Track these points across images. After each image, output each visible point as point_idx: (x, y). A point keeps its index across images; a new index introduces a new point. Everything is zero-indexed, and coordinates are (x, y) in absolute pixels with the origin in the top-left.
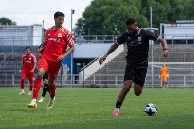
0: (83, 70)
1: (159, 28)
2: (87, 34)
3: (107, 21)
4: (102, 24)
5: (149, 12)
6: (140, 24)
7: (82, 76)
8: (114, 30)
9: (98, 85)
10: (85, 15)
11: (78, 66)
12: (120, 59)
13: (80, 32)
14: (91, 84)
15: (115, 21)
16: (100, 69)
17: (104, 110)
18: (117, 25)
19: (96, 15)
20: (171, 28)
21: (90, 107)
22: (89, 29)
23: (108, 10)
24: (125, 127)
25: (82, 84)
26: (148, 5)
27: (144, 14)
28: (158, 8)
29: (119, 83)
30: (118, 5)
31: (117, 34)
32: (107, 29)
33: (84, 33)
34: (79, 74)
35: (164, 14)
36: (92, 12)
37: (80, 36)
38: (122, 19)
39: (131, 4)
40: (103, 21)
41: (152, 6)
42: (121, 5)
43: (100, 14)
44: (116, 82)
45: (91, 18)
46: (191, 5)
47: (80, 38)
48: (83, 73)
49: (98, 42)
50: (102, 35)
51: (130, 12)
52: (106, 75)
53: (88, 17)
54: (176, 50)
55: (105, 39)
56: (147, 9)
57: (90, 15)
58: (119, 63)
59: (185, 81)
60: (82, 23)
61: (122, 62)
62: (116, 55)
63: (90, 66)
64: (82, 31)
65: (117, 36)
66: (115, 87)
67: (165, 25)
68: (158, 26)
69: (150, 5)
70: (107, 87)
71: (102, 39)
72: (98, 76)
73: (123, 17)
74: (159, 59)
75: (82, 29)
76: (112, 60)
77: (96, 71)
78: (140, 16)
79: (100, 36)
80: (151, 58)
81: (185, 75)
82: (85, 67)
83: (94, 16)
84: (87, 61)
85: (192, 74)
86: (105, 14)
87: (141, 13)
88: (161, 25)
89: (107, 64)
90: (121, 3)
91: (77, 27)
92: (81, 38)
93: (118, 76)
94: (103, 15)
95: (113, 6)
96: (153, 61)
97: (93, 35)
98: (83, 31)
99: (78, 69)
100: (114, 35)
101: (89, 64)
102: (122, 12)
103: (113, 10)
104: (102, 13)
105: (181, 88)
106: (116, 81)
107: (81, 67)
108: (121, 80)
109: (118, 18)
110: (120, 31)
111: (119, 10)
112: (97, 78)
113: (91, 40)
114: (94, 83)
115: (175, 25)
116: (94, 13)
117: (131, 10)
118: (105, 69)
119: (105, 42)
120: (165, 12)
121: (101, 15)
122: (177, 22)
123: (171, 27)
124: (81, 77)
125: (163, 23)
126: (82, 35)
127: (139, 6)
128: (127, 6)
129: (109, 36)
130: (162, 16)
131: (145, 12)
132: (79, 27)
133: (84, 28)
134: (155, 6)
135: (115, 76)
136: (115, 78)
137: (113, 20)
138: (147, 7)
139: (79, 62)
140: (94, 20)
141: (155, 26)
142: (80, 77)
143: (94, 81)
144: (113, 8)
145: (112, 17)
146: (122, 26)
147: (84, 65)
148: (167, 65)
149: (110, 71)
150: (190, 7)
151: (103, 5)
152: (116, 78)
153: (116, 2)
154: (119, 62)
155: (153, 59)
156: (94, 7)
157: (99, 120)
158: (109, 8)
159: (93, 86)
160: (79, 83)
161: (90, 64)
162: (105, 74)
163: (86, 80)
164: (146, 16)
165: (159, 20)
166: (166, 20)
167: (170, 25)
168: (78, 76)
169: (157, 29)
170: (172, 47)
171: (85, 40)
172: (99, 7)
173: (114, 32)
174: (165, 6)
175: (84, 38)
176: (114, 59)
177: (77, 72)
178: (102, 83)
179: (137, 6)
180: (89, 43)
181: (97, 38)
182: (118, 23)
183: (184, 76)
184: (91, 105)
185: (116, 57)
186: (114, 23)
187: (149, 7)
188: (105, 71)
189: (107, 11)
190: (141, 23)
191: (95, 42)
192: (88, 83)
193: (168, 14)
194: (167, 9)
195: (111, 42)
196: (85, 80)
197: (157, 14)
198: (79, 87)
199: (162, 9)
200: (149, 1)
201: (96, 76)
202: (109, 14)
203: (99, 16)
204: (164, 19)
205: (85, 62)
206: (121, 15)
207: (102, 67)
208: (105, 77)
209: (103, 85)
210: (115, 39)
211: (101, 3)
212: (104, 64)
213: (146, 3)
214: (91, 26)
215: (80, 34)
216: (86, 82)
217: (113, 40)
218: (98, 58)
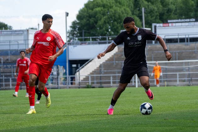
0: (79, 71)
1: (151, 28)
2: (81, 35)
3: (100, 23)
4: (96, 26)
5: (141, 13)
7: (78, 77)
8: (108, 31)
9: (93, 85)
10: (79, 17)
11: (74, 67)
12: (115, 60)
13: (74, 34)
14: (87, 85)
15: (108, 23)
16: (95, 70)
17: (100, 109)
18: (110, 26)
19: (90, 17)
20: (164, 27)
21: (86, 107)
22: (83, 31)
23: (102, 12)
24: (121, 125)
25: (78, 84)
26: (140, 6)
27: (136, 15)
28: (150, 9)
29: (114, 83)
30: (111, 7)
31: (110, 35)
32: (101, 30)
33: (79, 35)
34: (74, 75)
35: (156, 14)
36: (85, 14)
37: (75, 38)
38: (115, 20)
39: (124, 5)
40: (96, 23)
41: (144, 7)
42: (114, 6)
44: (111, 82)
45: (85, 20)
46: (182, 5)
47: (75, 40)
48: (79, 74)
49: (93, 44)
50: (96, 36)
51: (123, 13)
52: (101, 75)
53: (82, 19)
55: (99, 40)
56: (139, 10)
57: (84, 17)
58: (113, 63)
59: (178, 79)
60: (77, 25)
61: (117, 62)
62: (111, 56)
63: (85, 67)
64: (76, 33)
65: (111, 37)
66: (110, 87)
67: (158, 25)
68: (150, 26)
69: (142, 6)
70: (102, 87)
71: (96, 40)
72: (94, 77)
73: (116, 18)
74: (153, 58)
75: (76, 31)
76: (106, 61)
77: (91, 71)
78: (133, 16)
79: (95, 37)
81: (178, 73)
82: (80, 68)
83: (88, 18)
84: (82, 62)
85: (185, 72)
86: (98, 15)
87: (133, 14)
88: (154, 25)
89: (102, 64)
90: (114, 4)
91: (71, 29)
92: (76, 40)
93: (113, 76)
94: (96, 17)
95: (106, 8)
97: (87, 36)
98: (78, 33)
99: (74, 70)
100: (108, 36)
101: (84, 65)
102: (115, 13)
103: (106, 12)
104: (96, 15)
105: (175, 86)
106: (111, 81)
107: (77, 68)
108: (116, 80)
109: (111, 19)
110: (113, 32)
111: (112, 11)
112: (93, 78)
113: (85, 42)
114: (90, 84)
115: (167, 25)
116: (88, 15)
117: (124, 11)
118: (100, 70)
119: (100, 43)
120: (157, 12)
121: (94, 17)
122: (169, 21)
123: (163, 26)
125: (155, 22)
127: (132, 7)
128: (120, 7)
129: (103, 37)
130: (154, 16)
131: (138, 12)
132: (73, 30)
133: (78, 30)
134: (147, 7)
135: (110, 76)
136: (110, 78)
137: (107, 21)
138: (139, 8)
139: (74, 64)
140: (88, 22)
141: (147, 26)
142: (76, 79)
143: (90, 81)
144: (106, 10)
145: (105, 19)
146: (115, 27)
147: (79, 66)
148: (160, 64)
149: (105, 71)
150: (181, 7)
151: (96, 7)
153: (109, 4)
154: (114, 62)
156: (87, 10)
157: (96, 119)
158: (102, 10)
159: (89, 87)
160: (75, 84)
162: (100, 74)
163: (82, 80)
164: (138, 17)
165: (151, 21)
166: (158, 20)
167: (161, 25)
168: (74, 78)
169: (149, 29)
171: (79, 42)
172: (92, 9)
173: (108, 33)
174: (157, 7)
175: (79, 39)
176: (108, 59)
177: (73, 74)
178: (97, 83)
179: (129, 7)
180: (83, 44)
181: (91, 40)
182: (111, 24)
183: (176, 74)
184: (87, 105)
185: (110, 58)
186: (107, 24)
187: (141, 8)
188: (100, 72)
189: (100, 13)
191: (89, 44)
192: (84, 83)
193: (160, 14)
194: (158, 9)
195: (105, 43)
196: (80, 81)
197: (149, 15)
198: (75, 88)
199: (154, 10)
200: (141, 2)
201: (91, 77)
202: (102, 16)
203: (92, 18)
204: (156, 19)
205: (80, 64)
206: (114, 16)
207: (97, 68)
208: (101, 78)
209: (99, 85)
210: (109, 40)
211: (94, 5)
212: (99, 65)
213: (138, 4)
214: (85, 28)
215: (75, 36)
216: (82, 82)
217: (107, 41)
218: (93, 60)
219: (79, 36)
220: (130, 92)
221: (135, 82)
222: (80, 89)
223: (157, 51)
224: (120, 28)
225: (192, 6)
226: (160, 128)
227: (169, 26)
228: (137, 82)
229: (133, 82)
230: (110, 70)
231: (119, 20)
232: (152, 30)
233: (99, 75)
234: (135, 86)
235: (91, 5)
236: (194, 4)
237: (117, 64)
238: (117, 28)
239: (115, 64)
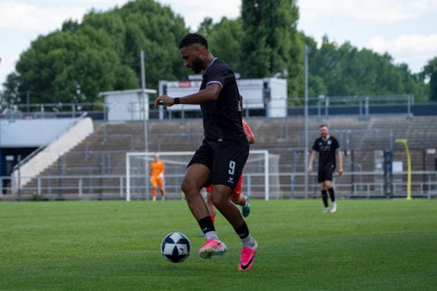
0: (18, 168)
1: (157, 89)
2: (24, 101)
3: (60, 78)
4: (52, 83)
5: (138, 60)
6: (123, 83)
7: (17, 180)
8: (74, 92)
9: (46, 196)
10: (21, 66)
11: (10, 161)
12: (87, 148)
13: (11, 97)
14: (33, 195)
15: (76, 78)
16: (49, 167)
17: (57, 241)
18: (79, 84)
19: (41, 66)
20: (180, 89)
22: (28, 93)
23: (64, 57)
25: (16, 194)
26: (137, 48)
27: (129, 64)
28: (155, 53)
29: (85, 191)
30: (82, 49)
31: (80, 101)
32: (63, 92)
33: (19, 100)
34: (10, 175)
35: (166, 63)
36: (33, 60)
37: (11, 105)
38: (89, 74)
39: (105, 46)
40: (53, 77)
41: (143, 50)
42: (88, 47)
43: (49, 64)
44: (80, 191)
45: (31, 73)
47: (11, 110)
48: (19, 174)
49: (46, 117)
50: (51, 102)
51: (104, 61)
52: (62, 177)
53: (27, 71)
54: (188, 130)
55: (57, 110)
56: (134, 55)
57: (30, 67)
58: (85, 154)
60: (15, 82)
61: (91, 152)
62: (80, 141)
63: (31, 161)
64: (14, 96)
65: (81, 106)
66: (78, 199)
67: (169, 84)
68: (155, 86)
69: (140, 48)
70: (63, 200)
71: (52, 111)
72: (46, 180)
73: (90, 70)
74: (159, 147)
75: (14, 93)
76: (71, 150)
77: (42, 170)
78: (122, 67)
79: (50, 105)
80: (144, 145)
82: (22, 162)
83: (37, 69)
84: (25, 152)
86: (57, 64)
87: (123, 63)
88: (162, 83)
89: (63, 156)
90: (87, 44)
91: (6, 89)
92: (13, 109)
93: (83, 179)
94: (54, 66)
95: (72, 50)
96: (147, 150)
97: (37, 103)
98: (17, 96)
99: (9, 167)
100: (74, 102)
101: (28, 157)
102: (89, 61)
103: (71, 57)
104: (52, 63)
106: (80, 188)
107: (15, 162)
108: (89, 186)
109: (81, 71)
110: (85, 95)
111: (82, 57)
112: (45, 182)
113: (32, 113)
114: (39, 193)
115: (187, 84)
116: (37, 62)
117: (106, 57)
119: (59, 116)
120: (167, 60)
121: (50, 67)
122: (191, 77)
123: (180, 87)
124: (15, 181)
125: (165, 79)
126: (15, 103)
127: (121, 50)
128: (99, 50)
129: (65, 105)
130: (162, 68)
131: (132, 60)
132: (9, 90)
133: (19, 90)
134: (149, 50)
135: (78, 179)
136: (78, 183)
137: (72, 75)
138: (135, 51)
139: (10, 154)
140: (37, 75)
141: (149, 85)
142: (13, 183)
143: (39, 188)
144: (72, 53)
145: (71, 71)
146: (89, 87)
147: (19, 159)
149: (69, 169)
151: (53, 49)
152: (80, 183)
153: (77, 43)
154: (86, 152)
155: (147, 147)
156: (37, 53)
158: (64, 54)
159: (38, 198)
160: (10, 192)
161: (31, 157)
162: (59, 174)
163: (24, 186)
164: (133, 67)
165: (157, 76)
166: (170, 75)
167: (176, 84)
168: (9, 181)
169: (154, 91)
170: (181, 124)
171: (21, 114)
172: (46, 52)
173: (75, 98)
174: (169, 49)
175: (19, 109)
176: (75, 147)
177: (7, 173)
178: (53, 191)
179: (115, 48)
180: (28, 117)
181: (42, 109)
182: (82, 81)
185: (79, 144)
186: (74, 80)
188: (59, 170)
189: (61, 59)
190: (124, 81)
191: (39, 117)
192: (28, 192)
193: (174, 63)
194: (171, 54)
195: (70, 116)
196: (21, 188)
197: (153, 65)
198: (11, 200)
199: (163, 55)
200: (139, 39)
201: (42, 180)
202: (65, 65)
203: (46, 69)
204: (165, 73)
205: (22, 154)
206: (88, 66)
207: (54, 163)
208: (60, 182)
209: (56, 195)
210: (77, 110)
211: (50, 44)
212: (57, 157)
213: (133, 44)
214: (32, 87)
215: (12, 101)
216: (24, 190)
217: (74, 112)
218: (45, 147)
219: (20, 103)
220: (116, 210)
221: (125, 190)
222: (21, 203)
223: (169, 133)
224: (98, 88)
225: (235, 49)
226: (171, 278)
227: (190, 86)
228: (128, 191)
229: (122, 191)
230: (77, 168)
231: (97, 74)
232: (158, 93)
233: (57, 177)
234: (124, 199)
235: (44, 44)
236: (239, 47)
237: (92, 157)
238: (93, 87)
239: (87, 156)
